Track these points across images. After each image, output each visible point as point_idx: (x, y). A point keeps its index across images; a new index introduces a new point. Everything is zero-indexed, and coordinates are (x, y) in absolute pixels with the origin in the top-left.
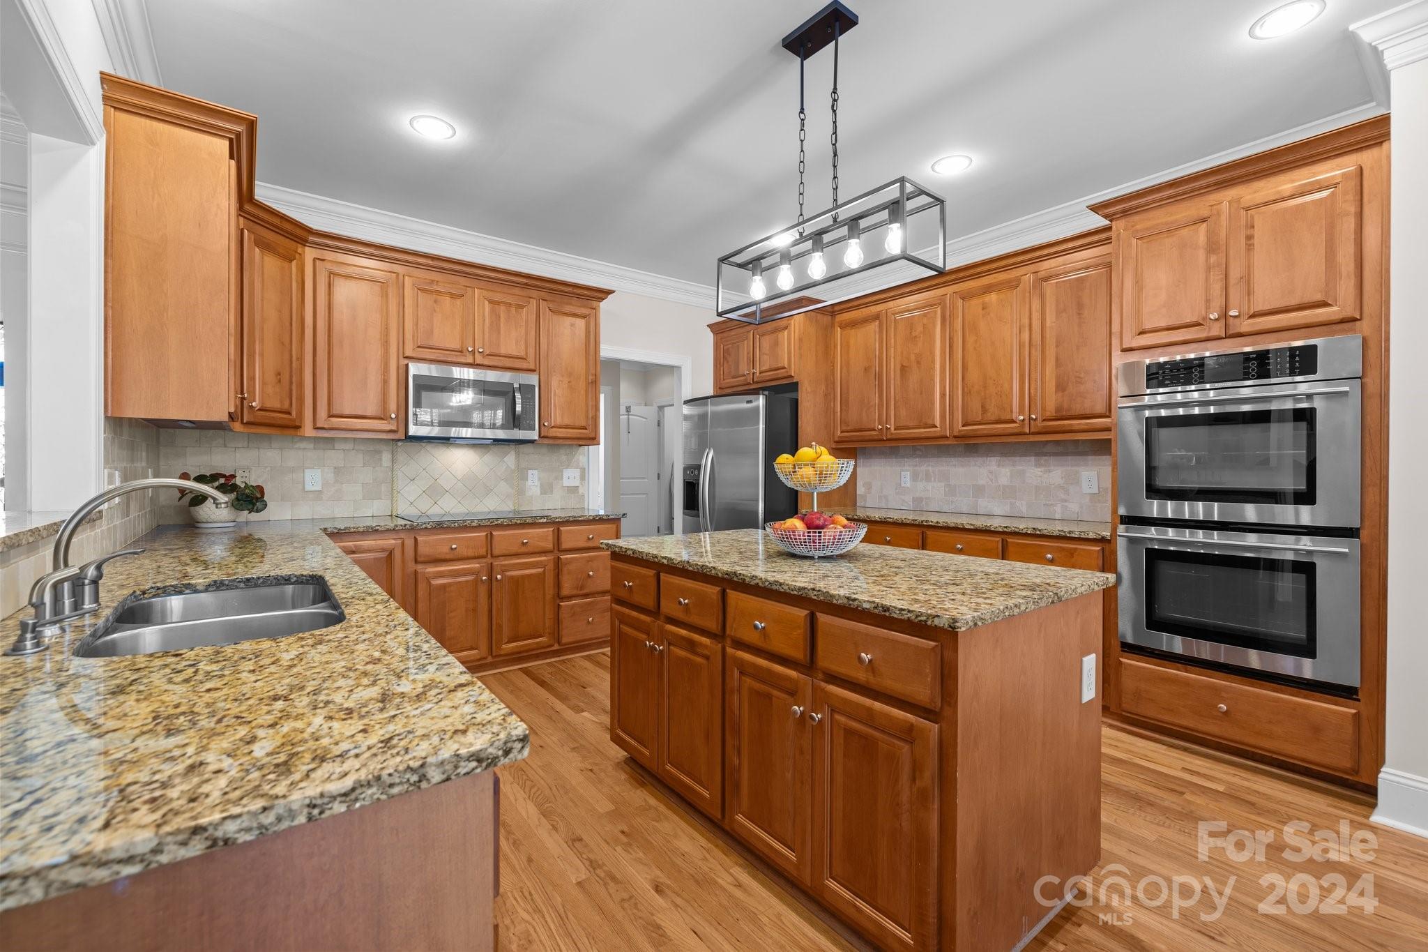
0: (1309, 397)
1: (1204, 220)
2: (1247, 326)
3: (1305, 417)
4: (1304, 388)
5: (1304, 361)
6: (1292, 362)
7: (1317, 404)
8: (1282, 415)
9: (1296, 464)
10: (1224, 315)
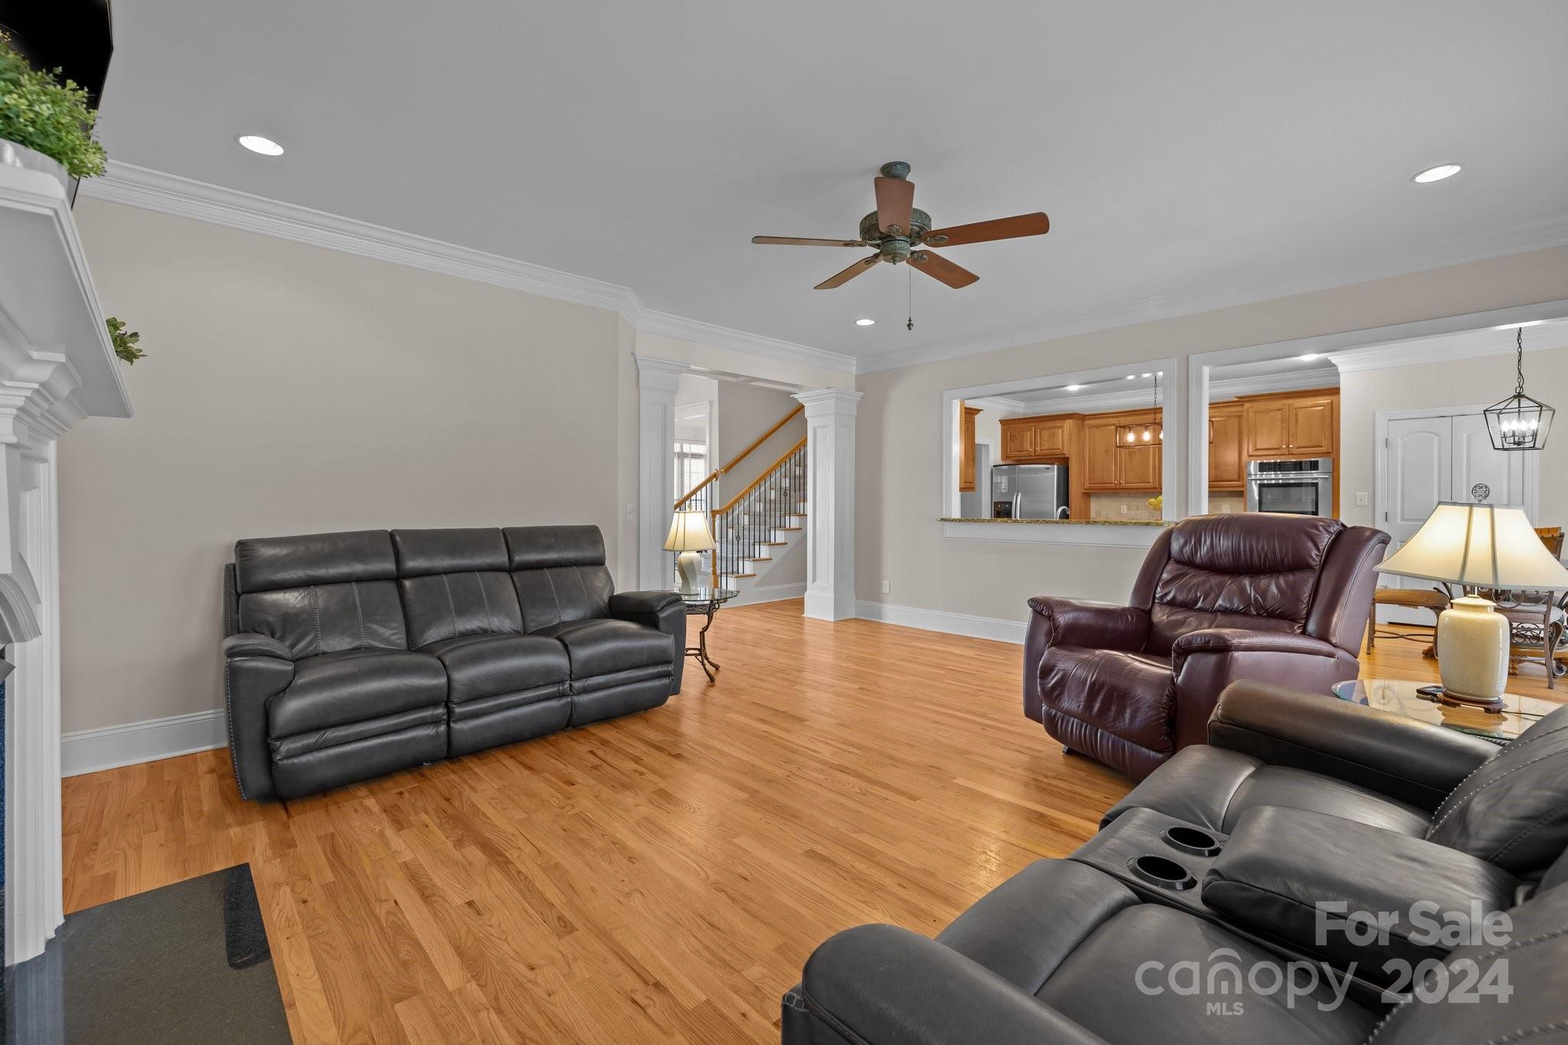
0: (1316, 479)
1: (1280, 410)
2: (1296, 451)
3: (1316, 485)
4: (1315, 476)
5: (1314, 466)
6: (1311, 466)
7: (1320, 482)
8: (1307, 485)
9: (1312, 500)
10: (1288, 447)
